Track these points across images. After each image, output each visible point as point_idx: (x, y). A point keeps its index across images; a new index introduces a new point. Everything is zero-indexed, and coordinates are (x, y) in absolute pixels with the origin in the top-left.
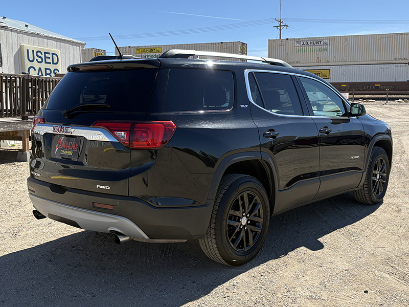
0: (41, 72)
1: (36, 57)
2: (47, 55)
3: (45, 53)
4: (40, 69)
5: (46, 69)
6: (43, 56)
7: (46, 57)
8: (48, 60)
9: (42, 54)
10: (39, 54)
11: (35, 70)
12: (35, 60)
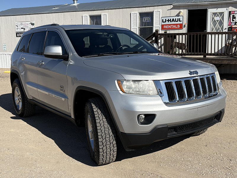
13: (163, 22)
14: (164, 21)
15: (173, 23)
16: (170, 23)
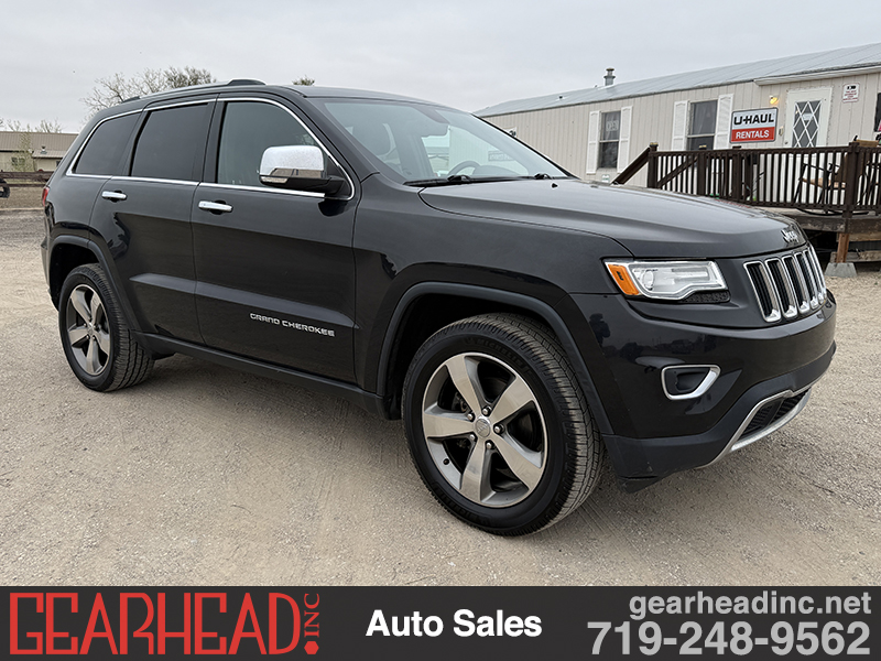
13: (736, 124)
14: (738, 121)
15: (756, 125)
16: (749, 126)
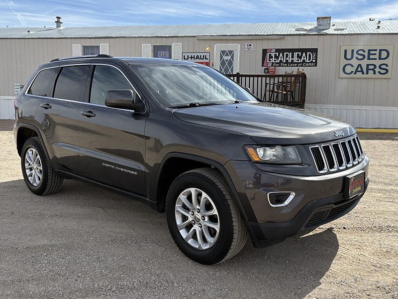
0: (361, 68)
1: (355, 55)
2: (371, 52)
3: (369, 51)
4: (360, 65)
5: (368, 65)
6: (366, 54)
7: (369, 54)
8: (371, 57)
9: (364, 51)
10: (360, 52)
11: (352, 66)
12: (354, 58)
13: (184, 59)
15: (198, 60)
